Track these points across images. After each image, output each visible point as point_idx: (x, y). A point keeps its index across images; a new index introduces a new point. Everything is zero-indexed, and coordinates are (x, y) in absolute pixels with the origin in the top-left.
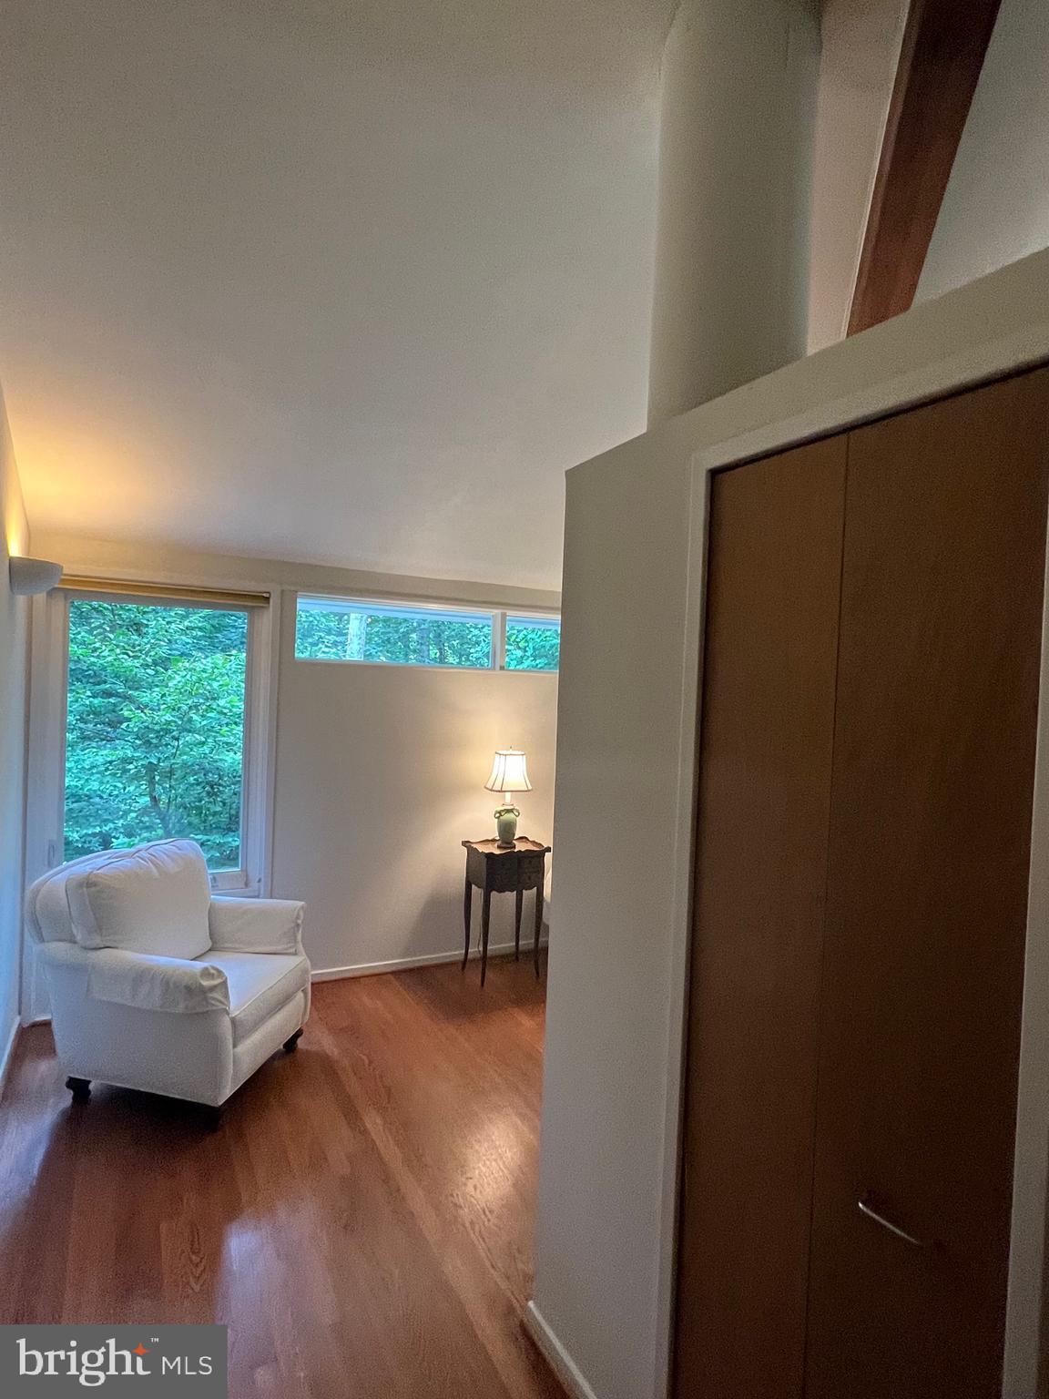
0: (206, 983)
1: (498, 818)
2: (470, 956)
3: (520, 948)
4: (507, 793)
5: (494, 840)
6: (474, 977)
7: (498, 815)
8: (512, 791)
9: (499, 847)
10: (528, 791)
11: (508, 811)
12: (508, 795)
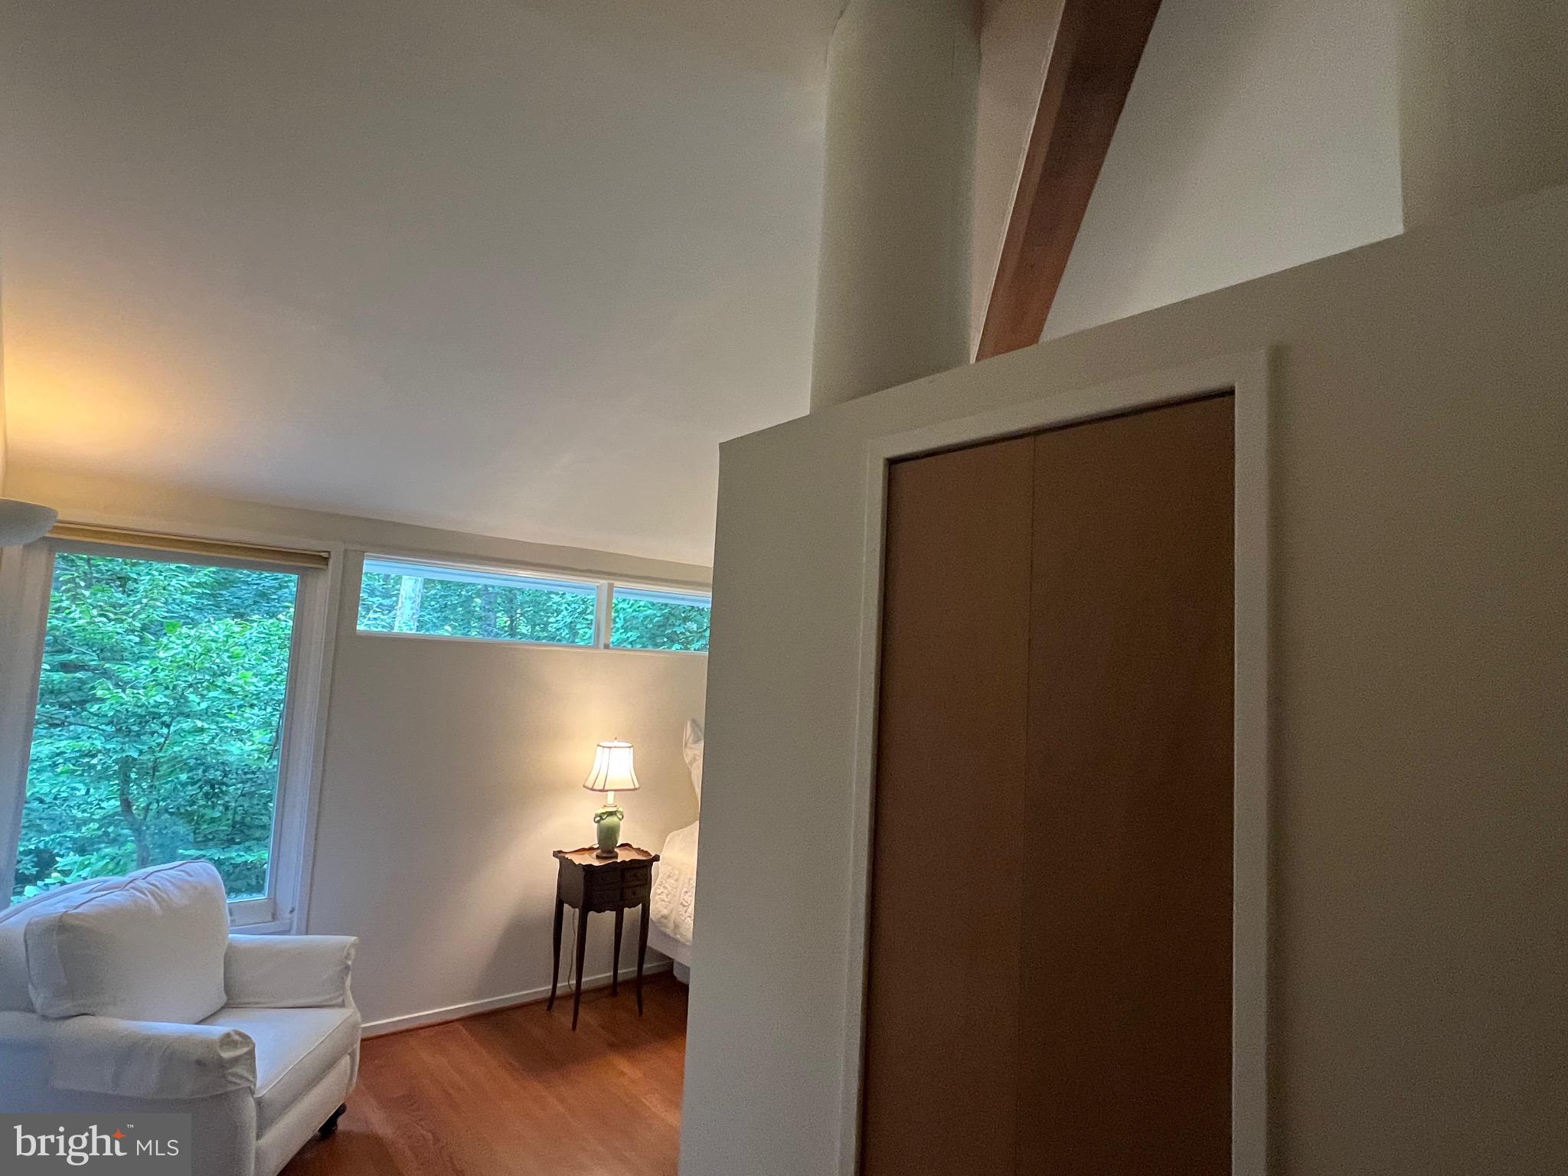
0: (227, 1055)
1: (598, 822)
2: (558, 992)
3: (620, 979)
4: (609, 792)
5: (591, 849)
6: (563, 1018)
7: (598, 818)
8: (615, 790)
9: (598, 857)
10: (635, 789)
11: (611, 814)
12: (611, 795)
